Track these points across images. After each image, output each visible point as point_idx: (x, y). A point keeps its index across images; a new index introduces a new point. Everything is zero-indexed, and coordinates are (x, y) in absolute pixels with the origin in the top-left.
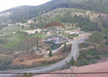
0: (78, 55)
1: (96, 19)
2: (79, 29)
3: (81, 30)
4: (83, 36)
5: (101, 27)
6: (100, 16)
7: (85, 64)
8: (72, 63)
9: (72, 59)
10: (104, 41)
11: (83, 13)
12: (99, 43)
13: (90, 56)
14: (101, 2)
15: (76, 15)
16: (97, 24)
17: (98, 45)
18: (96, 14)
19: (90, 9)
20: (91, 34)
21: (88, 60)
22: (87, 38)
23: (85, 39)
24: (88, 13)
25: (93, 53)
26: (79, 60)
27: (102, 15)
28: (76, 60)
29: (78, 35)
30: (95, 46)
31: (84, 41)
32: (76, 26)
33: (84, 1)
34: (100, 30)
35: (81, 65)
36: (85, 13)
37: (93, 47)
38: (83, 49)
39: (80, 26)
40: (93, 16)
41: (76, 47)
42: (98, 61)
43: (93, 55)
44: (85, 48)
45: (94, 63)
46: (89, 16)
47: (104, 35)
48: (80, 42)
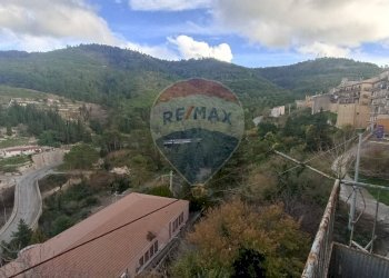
0: (41, 211)
1: (74, 115)
2: (33, 140)
3: (41, 144)
4: (49, 158)
5: (88, 133)
6: (83, 109)
7: (64, 226)
8: (24, 238)
9: (23, 228)
10: (101, 161)
11: (37, 100)
12: (91, 168)
13: (72, 204)
14: (81, 77)
15: (16, 106)
16: (78, 127)
17: (88, 174)
18: (74, 102)
19: (58, 92)
20: (68, 151)
21: (69, 214)
22: (61, 162)
23: (56, 164)
24: (52, 100)
25: (81, 193)
26: (46, 223)
27: (88, 106)
28: (33, 226)
29: (33, 158)
30: (82, 176)
31: (51, 172)
32: (22, 133)
33: (36, 71)
34: (88, 140)
35: (51, 236)
36: (45, 101)
37: (79, 181)
38: (52, 192)
39: (34, 132)
40: (68, 110)
41: (30, 190)
42: (94, 209)
43: (80, 198)
44: (58, 189)
45: (85, 216)
46: (57, 107)
47: (98, 149)
48: (43, 175)
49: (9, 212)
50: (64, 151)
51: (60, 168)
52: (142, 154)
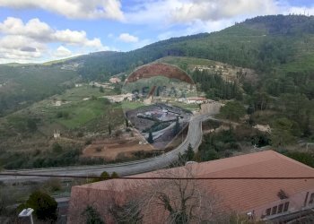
0: (200, 142)
1: (232, 78)
2: (203, 94)
3: (207, 98)
4: (211, 107)
5: (240, 93)
6: (239, 74)
7: (212, 158)
8: (190, 155)
9: (190, 149)
10: (247, 117)
11: (209, 67)
12: (238, 120)
13: (220, 144)
14: (242, 48)
15: (197, 71)
16: (233, 87)
17: (235, 125)
18: (233, 68)
19: (223, 59)
20: (223, 105)
21: (218, 151)
22: (217, 111)
23: (214, 113)
24: (219, 66)
25: (228, 137)
26: (202, 151)
27: (244, 71)
28: (195, 150)
29: (202, 106)
30: (230, 125)
31: (210, 118)
32: (198, 89)
33: (211, 46)
34: (239, 98)
35: (204, 160)
36: (214, 67)
37: (227, 128)
38: (209, 131)
39: (204, 89)
40: (228, 73)
41: (197, 126)
42: (235, 152)
43: (227, 142)
44: (212, 130)
45: (228, 155)
46: (221, 72)
47: (247, 107)
48: (205, 119)
49: (185, 137)
50: (221, 104)
51: (216, 116)
52: (289, 118)
